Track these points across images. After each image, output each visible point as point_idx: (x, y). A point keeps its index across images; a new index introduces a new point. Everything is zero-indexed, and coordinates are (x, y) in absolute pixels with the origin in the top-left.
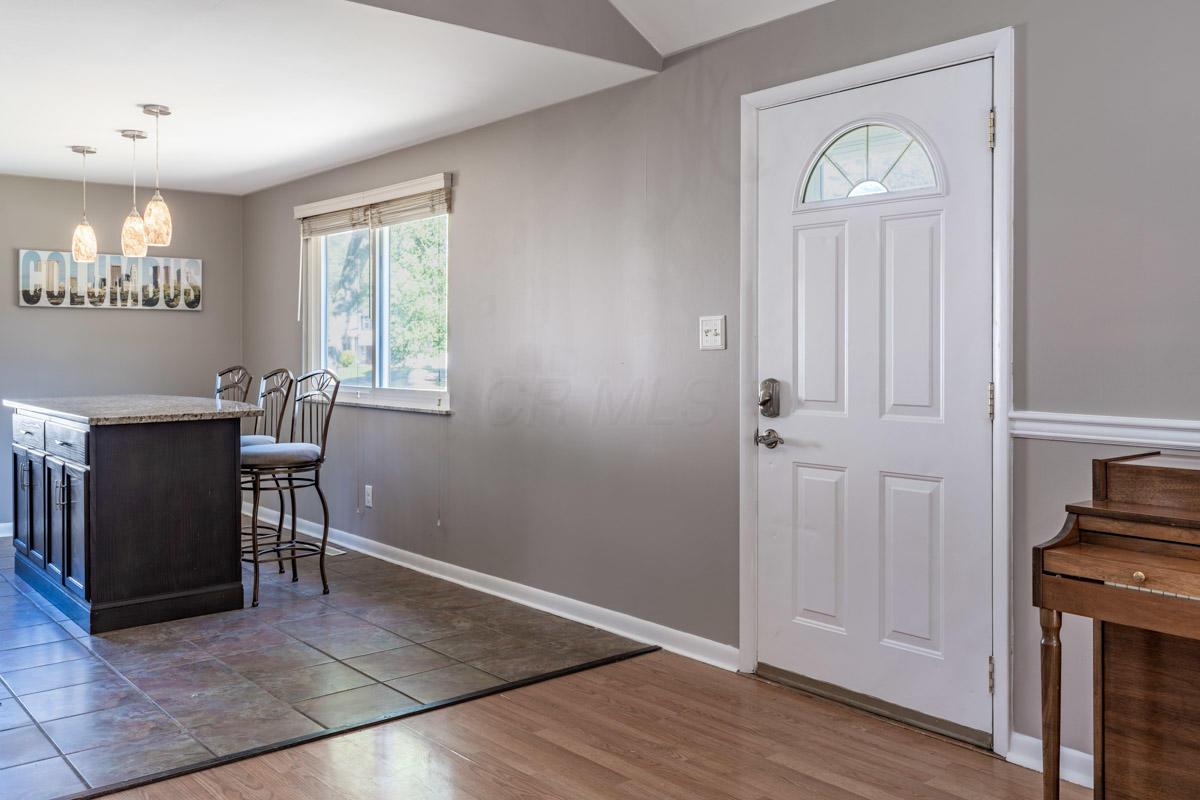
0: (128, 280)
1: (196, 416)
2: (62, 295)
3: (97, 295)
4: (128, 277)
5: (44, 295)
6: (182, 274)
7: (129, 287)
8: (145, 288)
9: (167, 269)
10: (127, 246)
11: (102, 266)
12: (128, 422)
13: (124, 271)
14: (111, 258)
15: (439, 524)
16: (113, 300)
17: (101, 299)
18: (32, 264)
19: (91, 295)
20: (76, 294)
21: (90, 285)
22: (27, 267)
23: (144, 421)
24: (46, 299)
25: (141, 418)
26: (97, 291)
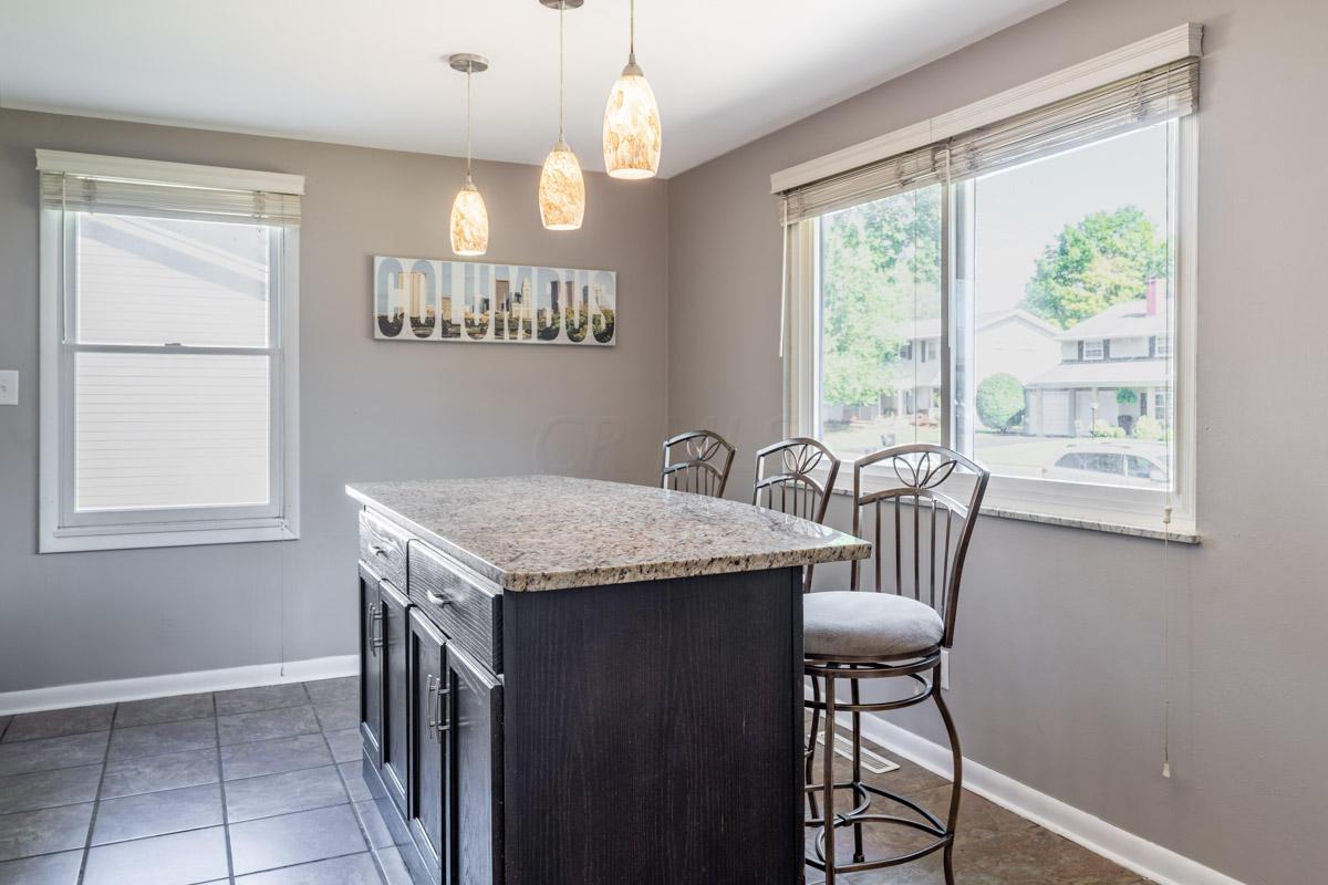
0: (518, 301)
1: (737, 563)
2: (430, 323)
3: (477, 323)
4: (518, 296)
5: (407, 322)
6: (590, 289)
7: (520, 311)
8: (540, 313)
9: (569, 284)
10: (550, 206)
11: (484, 281)
12: (595, 581)
13: (513, 289)
14: (496, 268)
15: (1166, 773)
16: (499, 331)
17: (483, 328)
18: (391, 277)
19: (470, 323)
20: (449, 322)
21: (468, 309)
22: (384, 284)
23: (628, 579)
24: (410, 329)
25: (623, 572)
26: (477, 317)
